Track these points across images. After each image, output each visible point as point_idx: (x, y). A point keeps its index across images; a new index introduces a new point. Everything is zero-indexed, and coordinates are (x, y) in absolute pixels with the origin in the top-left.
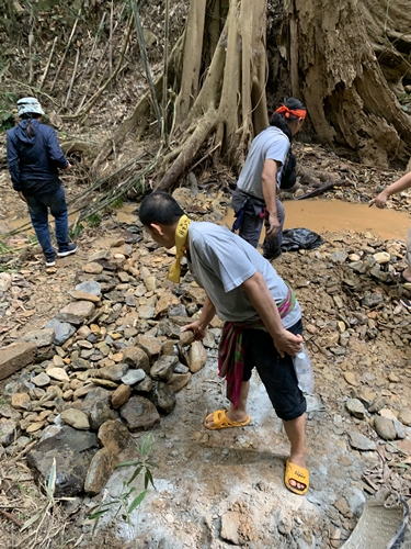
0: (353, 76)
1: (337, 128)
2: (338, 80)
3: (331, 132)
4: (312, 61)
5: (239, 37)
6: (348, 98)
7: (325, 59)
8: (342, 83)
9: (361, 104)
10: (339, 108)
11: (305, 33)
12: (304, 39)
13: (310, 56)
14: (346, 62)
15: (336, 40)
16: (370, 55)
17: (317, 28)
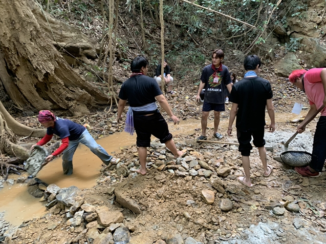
0: (53, 68)
1: (51, 101)
2: (44, 72)
3: (47, 103)
4: (19, 63)
7: (29, 61)
8: (47, 73)
9: (62, 83)
10: (47, 88)
11: (7, 46)
12: (7, 50)
13: (15, 60)
14: (45, 60)
15: (33, 48)
16: (58, 55)
17: (15, 43)
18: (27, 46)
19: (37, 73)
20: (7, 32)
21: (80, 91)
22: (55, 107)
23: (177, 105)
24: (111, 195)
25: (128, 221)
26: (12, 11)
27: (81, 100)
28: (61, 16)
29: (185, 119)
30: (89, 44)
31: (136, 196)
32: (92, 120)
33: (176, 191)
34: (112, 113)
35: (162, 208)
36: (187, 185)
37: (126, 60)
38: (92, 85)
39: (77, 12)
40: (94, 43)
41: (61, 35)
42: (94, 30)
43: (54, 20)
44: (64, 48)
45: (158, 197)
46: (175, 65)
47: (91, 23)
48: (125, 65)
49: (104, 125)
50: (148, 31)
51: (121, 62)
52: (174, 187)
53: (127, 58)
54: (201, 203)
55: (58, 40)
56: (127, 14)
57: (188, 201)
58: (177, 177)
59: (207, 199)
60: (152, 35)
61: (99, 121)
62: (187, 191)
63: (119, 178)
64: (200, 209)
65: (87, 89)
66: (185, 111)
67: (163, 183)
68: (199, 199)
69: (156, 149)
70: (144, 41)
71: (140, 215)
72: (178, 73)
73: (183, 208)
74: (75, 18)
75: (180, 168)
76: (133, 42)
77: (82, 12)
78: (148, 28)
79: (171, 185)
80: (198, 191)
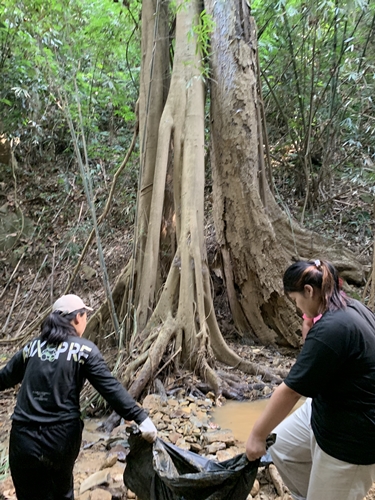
1: (277, 331)
2: (272, 291)
3: (272, 334)
4: (246, 277)
5: (192, 259)
6: (282, 304)
7: (257, 275)
8: (275, 292)
9: (294, 309)
10: (275, 313)
11: (237, 257)
12: (237, 262)
13: (243, 274)
14: (275, 276)
15: (264, 261)
17: (246, 254)
18: (258, 258)
19: (264, 292)
20: (240, 242)
22: (282, 341)
26: (248, 220)
30: (351, 264)
39: (351, 223)
40: (363, 263)
41: (312, 249)
43: (304, 230)
55: (306, 255)
74: (346, 231)
77: (360, 223)
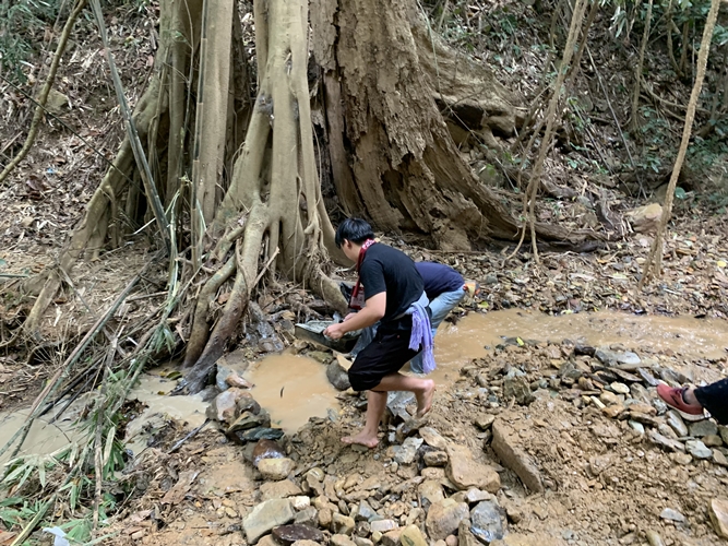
0: (422, 146)
1: (403, 210)
2: (404, 152)
3: (395, 215)
4: (365, 128)
5: (294, 100)
6: (414, 171)
7: (384, 126)
8: (410, 154)
9: (432, 179)
10: (402, 185)
11: (354, 95)
12: (352, 102)
13: (361, 123)
14: (412, 129)
15: (397, 103)
16: (439, 120)
17: (370, 89)
18: (388, 97)
19: (392, 152)
20: (361, 67)
21: (463, 200)
22: (408, 223)
23: (689, 277)
24: (484, 431)
25: (509, 497)
26: (378, 29)
27: (460, 219)
28: (460, 41)
29: (702, 316)
30: (502, 105)
31: (538, 452)
32: (472, 266)
33: (640, 476)
34: (517, 261)
35: (595, 500)
36: (674, 471)
37: (578, 148)
38: (490, 191)
39: (493, 34)
40: (515, 103)
41: (453, 81)
42: (521, 75)
43: (446, 48)
44: (453, 107)
45: (591, 473)
46: (705, 176)
47: (519, 60)
48: (573, 159)
49: (496, 282)
50: (649, 87)
51: (565, 151)
52: (636, 466)
53: (581, 145)
54: (702, 526)
55: (445, 90)
56: (605, 43)
57: (667, 509)
58: (650, 444)
59: (722, 525)
60: (661, 98)
61: (486, 270)
62: (670, 487)
63: (507, 402)
64: (696, 540)
65: (477, 200)
66: (706, 296)
67: (609, 447)
68: (701, 517)
69: (609, 365)
70: (635, 108)
71: (538, 495)
72: (710, 198)
73: (650, 521)
74: (487, 48)
75: (664, 426)
76: (604, 109)
77: (504, 34)
78: (652, 78)
79: (630, 459)
80: (701, 497)
